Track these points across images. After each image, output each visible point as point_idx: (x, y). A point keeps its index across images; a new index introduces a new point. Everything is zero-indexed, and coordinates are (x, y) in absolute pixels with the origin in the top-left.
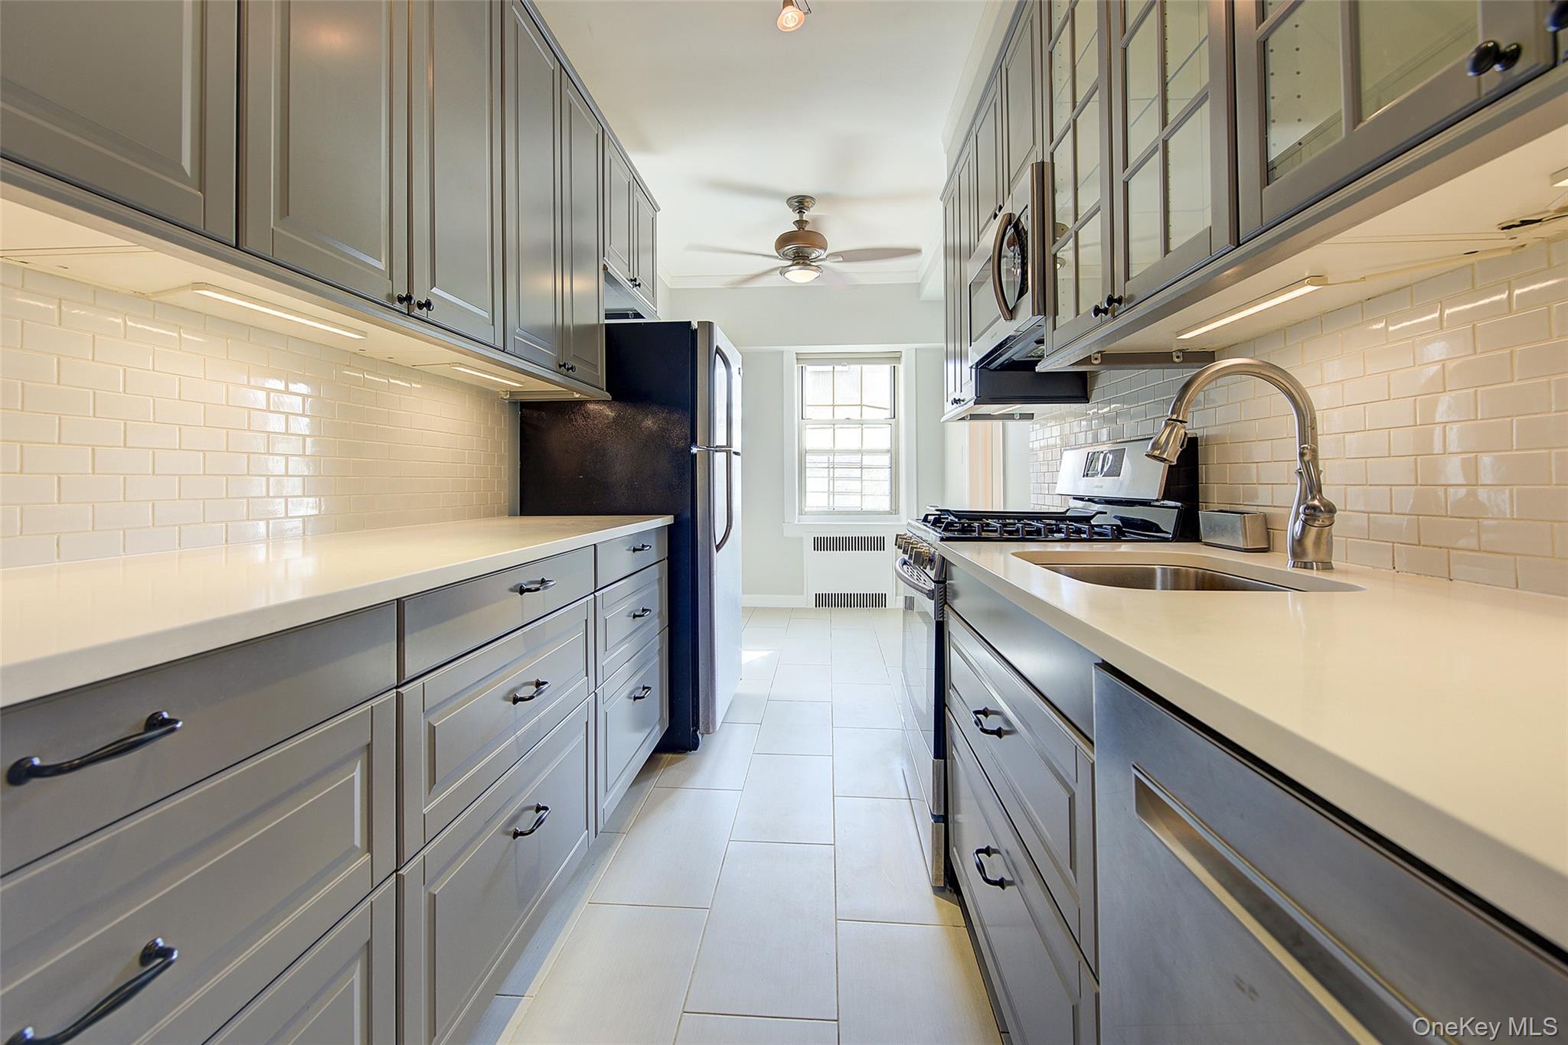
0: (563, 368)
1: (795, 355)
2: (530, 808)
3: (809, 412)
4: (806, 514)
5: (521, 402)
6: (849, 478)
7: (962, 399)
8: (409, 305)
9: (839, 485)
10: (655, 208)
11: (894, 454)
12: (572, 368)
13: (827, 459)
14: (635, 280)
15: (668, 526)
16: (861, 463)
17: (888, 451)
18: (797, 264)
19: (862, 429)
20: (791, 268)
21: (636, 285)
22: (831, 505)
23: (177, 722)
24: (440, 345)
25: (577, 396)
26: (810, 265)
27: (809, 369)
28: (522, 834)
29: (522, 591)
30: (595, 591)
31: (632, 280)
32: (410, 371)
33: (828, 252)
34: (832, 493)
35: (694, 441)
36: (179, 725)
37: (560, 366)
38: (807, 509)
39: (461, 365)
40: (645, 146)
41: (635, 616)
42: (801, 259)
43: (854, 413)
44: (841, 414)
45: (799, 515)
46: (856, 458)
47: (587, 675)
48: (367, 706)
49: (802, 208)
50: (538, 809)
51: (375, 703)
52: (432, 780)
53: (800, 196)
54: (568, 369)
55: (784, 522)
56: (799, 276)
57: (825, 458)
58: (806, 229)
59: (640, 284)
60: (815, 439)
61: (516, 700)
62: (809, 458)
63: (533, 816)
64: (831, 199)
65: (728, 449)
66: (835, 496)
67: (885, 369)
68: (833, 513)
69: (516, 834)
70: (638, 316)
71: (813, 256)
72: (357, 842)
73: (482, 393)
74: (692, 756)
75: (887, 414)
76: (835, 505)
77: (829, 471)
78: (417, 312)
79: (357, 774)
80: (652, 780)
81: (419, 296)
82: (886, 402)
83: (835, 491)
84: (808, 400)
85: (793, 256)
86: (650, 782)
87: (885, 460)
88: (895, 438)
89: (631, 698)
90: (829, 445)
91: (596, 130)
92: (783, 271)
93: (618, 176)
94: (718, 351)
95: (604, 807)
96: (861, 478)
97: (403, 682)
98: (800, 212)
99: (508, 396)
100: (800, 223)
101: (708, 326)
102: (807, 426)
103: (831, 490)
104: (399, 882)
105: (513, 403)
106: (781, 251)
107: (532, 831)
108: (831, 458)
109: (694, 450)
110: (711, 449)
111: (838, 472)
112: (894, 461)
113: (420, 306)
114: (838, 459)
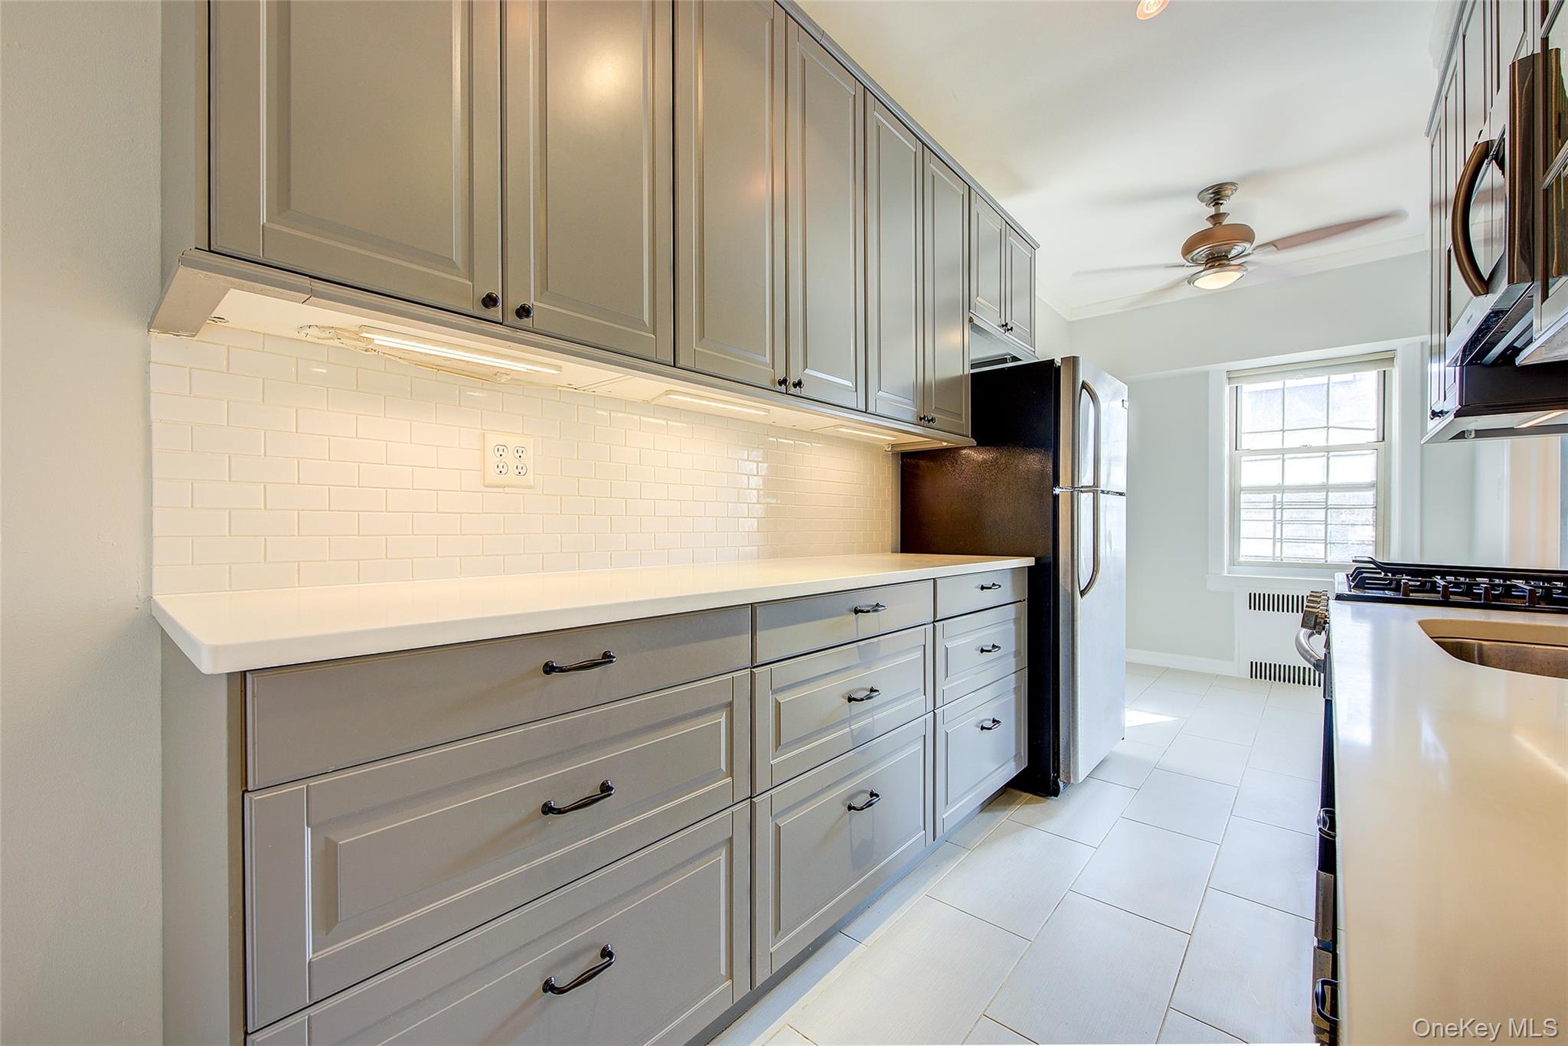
0: (924, 420)
1: (1225, 374)
2: (865, 792)
3: (1246, 442)
4: (1240, 564)
5: (902, 453)
6: (1305, 522)
7: (1445, 410)
8: (788, 386)
9: (1289, 531)
10: (1033, 246)
11: (1381, 487)
12: (932, 420)
13: (1272, 498)
14: (1006, 325)
15: (1029, 567)
16: (1326, 502)
17: (1372, 486)
18: (1212, 267)
19: (1328, 458)
20: (1203, 273)
21: (1008, 330)
22: (1278, 554)
23: (614, 657)
24: (813, 414)
25: (945, 444)
26: (1229, 265)
27: (1247, 388)
28: (854, 808)
29: (857, 611)
30: (934, 621)
31: (1003, 326)
32: (811, 435)
33: (1255, 244)
34: (1278, 540)
35: (1056, 482)
36: (614, 660)
37: (921, 419)
38: (1242, 559)
39: (842, 426)
40: (1020, 186)
41: (982, 651)
42: (1217, 260)
43: (1317, 439)
44: (1293, 440)
45: (1230, 565)
46: (1320, 496)
47: (925, 694)
48: (730, 676)
49: (1219, 199)
50: (872, 794)
51: (735, 674)
52: (778, 743)
53: (1217, 185)
54: (929, 421)
55: (1207, 574)
56: (1214, 281)
57: (1269, 497)
58: (1223, 224)
59: (1012, 328)
60: (1254, 473)
61: (850, 700)
62: (1244, 497)
63: (866, 798)
64: (1258, 178)
65: (1094, 489)
66: (1284, 544)
67: (1369, 378)
68: (1278, 565)
69: (850, 808)
70: (1014, 359)
71: (1234, 253)
72: (723, 767)
73: (867, 447)
74: (1052, 802)
75: (1372, 436)
76: (1283, 555)
77: (1275, 514)
78: (792, 390)
79: (723, 720)
80: (1007, 812)
81: (793, 379)
82: (1372, 419)
83: (1284, 537)
84: (1246, 425)
85: (1205, 260)
86: (1004, 813)
87: (1369, 497)
88: (1384, 467)
89: (978, 727)
90: (1276, 481)
91: (961, 190)
92: (1191, 280)
93: (987, 225)
94: (1084, 386)
95: (944, 817)
96: (1326, 521)
97: (756, 665)
98: (1217, 204)
99: (890, 449)
100: (1216, 218)
101: (1073, 362)
102: (1243, 458)
103: (1278, 535)
104: (752, 806)
105: (895, 454)
106: (1189, 257)
107: (862, 809)
108: (1279, 498)
109: (1057, 491)
110: (1075, 489)
111: (1287, 514)
112: (1381, 499)
113: (795, 385)
114: (1289, 497)
